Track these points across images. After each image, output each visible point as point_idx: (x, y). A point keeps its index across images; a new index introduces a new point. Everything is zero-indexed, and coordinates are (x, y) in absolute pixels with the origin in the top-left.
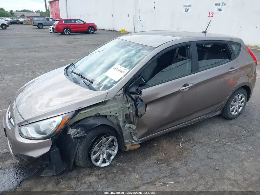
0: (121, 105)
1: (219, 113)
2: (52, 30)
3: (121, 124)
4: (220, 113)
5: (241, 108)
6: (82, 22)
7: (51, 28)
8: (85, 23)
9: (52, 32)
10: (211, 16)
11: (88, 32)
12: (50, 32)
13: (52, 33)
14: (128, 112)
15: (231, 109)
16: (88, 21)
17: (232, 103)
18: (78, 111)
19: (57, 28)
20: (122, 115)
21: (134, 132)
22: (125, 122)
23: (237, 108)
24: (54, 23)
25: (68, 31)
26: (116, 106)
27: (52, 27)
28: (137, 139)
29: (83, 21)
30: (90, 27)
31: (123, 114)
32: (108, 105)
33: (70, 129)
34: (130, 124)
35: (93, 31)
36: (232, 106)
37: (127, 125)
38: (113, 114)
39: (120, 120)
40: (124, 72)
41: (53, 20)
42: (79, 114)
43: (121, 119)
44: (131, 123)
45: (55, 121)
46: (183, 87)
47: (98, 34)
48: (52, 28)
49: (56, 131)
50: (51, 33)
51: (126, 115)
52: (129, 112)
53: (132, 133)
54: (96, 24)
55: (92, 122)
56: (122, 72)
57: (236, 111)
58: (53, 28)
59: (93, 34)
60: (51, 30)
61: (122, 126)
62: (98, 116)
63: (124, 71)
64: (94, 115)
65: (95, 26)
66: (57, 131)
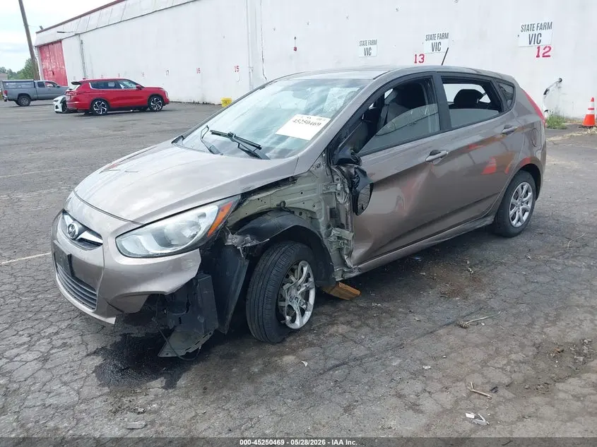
0: (321, 188)
1: (489, 220)
2: (60, 106)
3: (323, 230)
4: (493, 220)
5: (527, 214)
6: (134, 86)
7: (57, 101)
8: (140, 88)
9: (60, 110)
10: (420, 62)
11: (150, 106)
12: (56, 110)
13: (61, 113)
14: (334, 205)
15: (511, 213)
16: (148, 82)
17: (513, 200)
18: (246, 195)
19: (76, 99)
20: (323, 211)
21: (347, 249)
22: (328, 227)
23: (521, 213)
24: (68, 90)
25: (103, 106)
26: (314, 190)
27: (60, 98)
28: (354, 265)
29: (136, 84)
30: (153, 96)
31: (326, 210)
32: (299, 186)
33: (230, 235)
34: (340, 230)
35: (160, 104)
36: (513, 206)
37: (335, 232)
38: (308, 206)
39: (320, 221)
40: (319, 124)
41: (54, 86)
42: (247, 202)
43: (323, 219)
44: (341, 226)
45: (204, 215)
46: (430, 155)
47: (171, 111)
48: (59, 102)
49: (207, 233)
50: (57, 112)
51: (332, 210)
52: (338, 203)
53: (345, 252)
54: (165, 88)
55: (274, 221)
56: (314, 124)
57: (519, 220)
58: (64, 102)
59: (160, 110)
60: (57, 107)
61: (324, 236)
62: (281, 209)
63: (319, 121)
64: (274, 205)
65: (164, 93)
66: (210, 233)
